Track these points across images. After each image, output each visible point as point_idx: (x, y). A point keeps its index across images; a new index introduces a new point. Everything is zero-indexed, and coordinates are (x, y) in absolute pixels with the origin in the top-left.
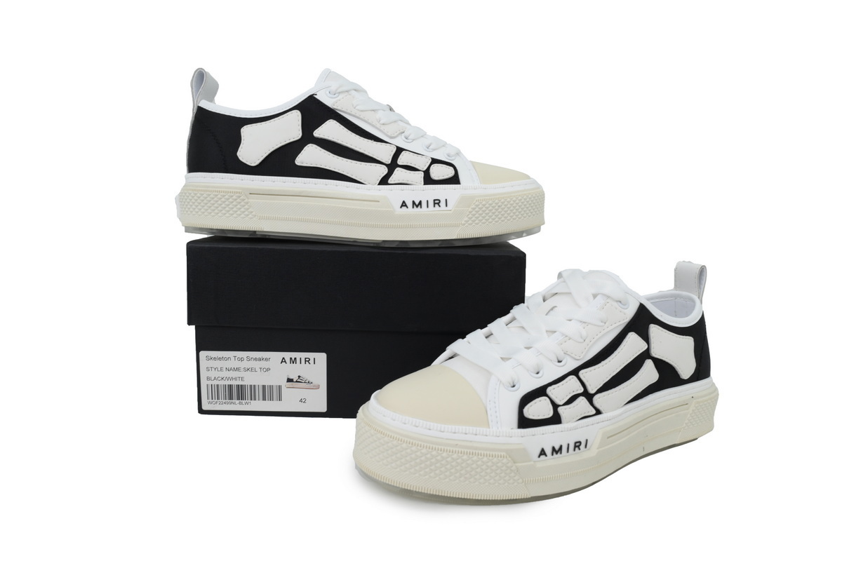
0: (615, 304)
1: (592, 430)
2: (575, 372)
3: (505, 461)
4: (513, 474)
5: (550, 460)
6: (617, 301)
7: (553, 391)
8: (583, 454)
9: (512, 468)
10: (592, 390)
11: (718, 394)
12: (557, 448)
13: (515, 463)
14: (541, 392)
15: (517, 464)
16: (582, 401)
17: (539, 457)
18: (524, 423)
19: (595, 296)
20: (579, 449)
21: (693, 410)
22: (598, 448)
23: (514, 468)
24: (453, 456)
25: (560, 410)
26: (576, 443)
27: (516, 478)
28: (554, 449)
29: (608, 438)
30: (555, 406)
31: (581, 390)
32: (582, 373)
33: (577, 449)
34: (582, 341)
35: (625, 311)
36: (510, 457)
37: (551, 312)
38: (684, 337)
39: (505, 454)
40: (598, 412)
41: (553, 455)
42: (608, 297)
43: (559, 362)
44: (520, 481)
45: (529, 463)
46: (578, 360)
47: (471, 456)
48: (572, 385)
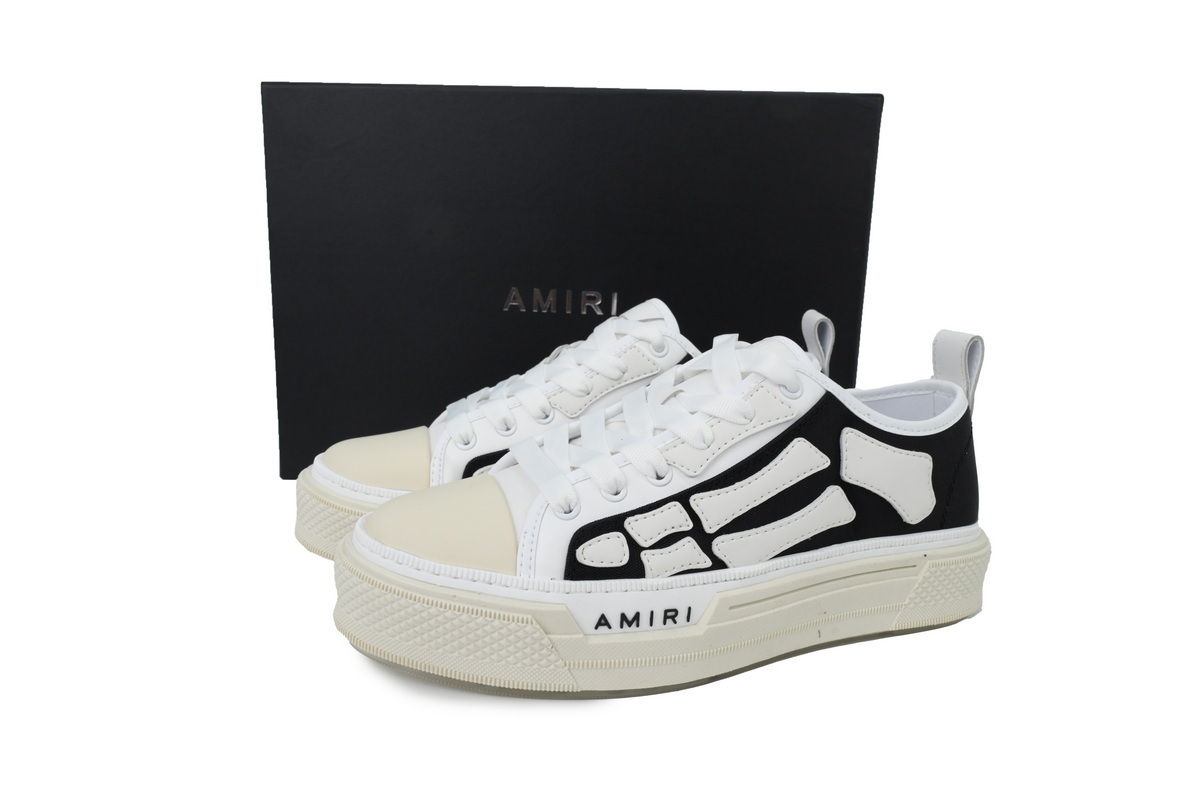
0: (777, 391)
1: (705, 593)
2: (683, 498)
3: (529, 628)
4: (544, 651)
5: (617, 635)
6: (780, 385)
7: (633, 524)
8: (680, 630)
9: (543, 642)
10: (710, 528)
11: (990, 552)
12: (630, 617)
13: (547, 633)
14: (615, 524)
15: (552, 637)
16: (689, 545)
17: (596, 628)
18: (576, 571)
19: (744, 375)
20: (675, 622)
21: (924, 578)
22: (708, 624)
23: (545, 641)
24: (446, 614)
25: (645, 556)
26: (666, 611)
27: (552, 657)
28: (623, 617)
29: (731, 608)
30: (635, 548)
31: (689, 525)
32: (695, 501)
33: (669, 621)
34: (705, 446)
35: (792, 402)
36: (538, 623)
37: (673, 399)
38: (914, 453)
39: (530, 617)
40: (718, 564)
41: (622, 627)
42: (765, 378)
43: (659, 478)
44: (560, 663)
45: (575, 636)
46: (692, 477)
47: (474, 616)
48: (674, 518)
